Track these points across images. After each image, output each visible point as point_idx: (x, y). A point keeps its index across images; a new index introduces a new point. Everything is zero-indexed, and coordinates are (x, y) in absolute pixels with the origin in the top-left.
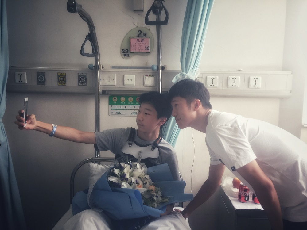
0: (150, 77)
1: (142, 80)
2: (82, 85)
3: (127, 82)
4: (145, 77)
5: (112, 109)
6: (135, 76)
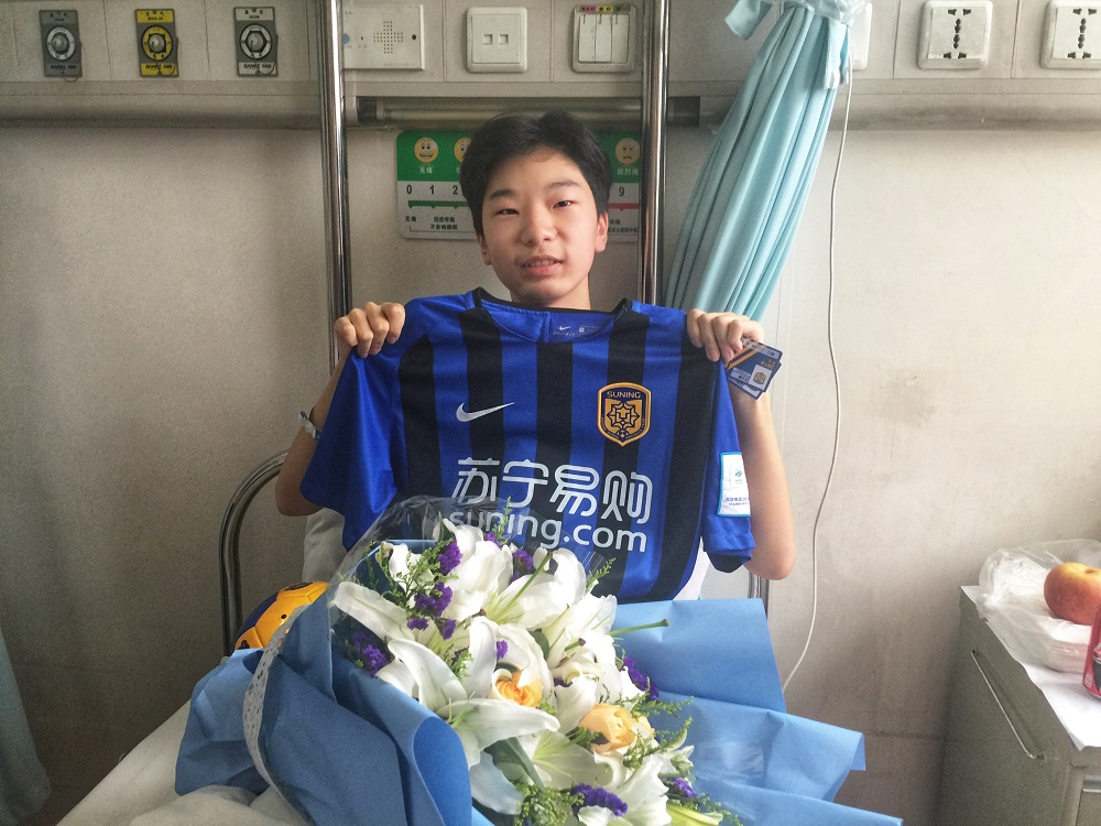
0: (606, 18)
1: (561, 29)
2: (258, 74)
3: (481, 52)
4: (578, 16)
5: (412, 204)
6: (524, 12)
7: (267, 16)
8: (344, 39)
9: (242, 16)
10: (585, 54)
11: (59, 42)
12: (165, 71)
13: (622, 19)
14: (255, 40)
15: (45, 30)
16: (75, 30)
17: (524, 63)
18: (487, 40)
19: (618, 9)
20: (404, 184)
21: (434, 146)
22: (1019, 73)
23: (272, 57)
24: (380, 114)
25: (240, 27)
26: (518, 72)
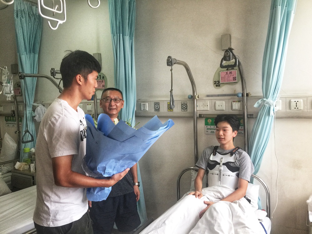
0: (237, 103)
1: (230, 105)
2: (185, 111)
3: (217, 108)
4: (232, 103)
5: (207, 129)
6: (224, 102)
7: (186, 103)
8: (197, 106)
9: (182, 103)
10: (234, 108)
11: (157, 107)
12: (171, 111)
13: (239, 103)
14: (184, 106)
15: (155, 105)
16: (159, 105)
17: (224, 109)
18: (218, 106)
19: (239, 101)
20: (206, 126)
21: (211, 120)
22: (309, 111)
23: (187, 108)
24: (202, 116)
25: (182, 104)
26: (223, 110)
